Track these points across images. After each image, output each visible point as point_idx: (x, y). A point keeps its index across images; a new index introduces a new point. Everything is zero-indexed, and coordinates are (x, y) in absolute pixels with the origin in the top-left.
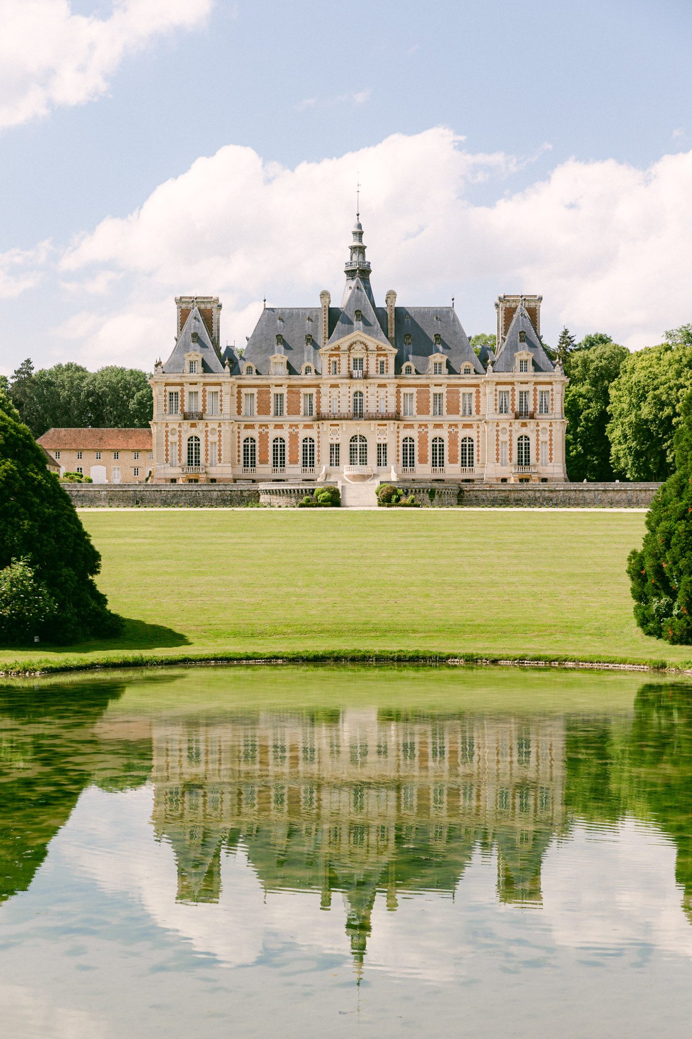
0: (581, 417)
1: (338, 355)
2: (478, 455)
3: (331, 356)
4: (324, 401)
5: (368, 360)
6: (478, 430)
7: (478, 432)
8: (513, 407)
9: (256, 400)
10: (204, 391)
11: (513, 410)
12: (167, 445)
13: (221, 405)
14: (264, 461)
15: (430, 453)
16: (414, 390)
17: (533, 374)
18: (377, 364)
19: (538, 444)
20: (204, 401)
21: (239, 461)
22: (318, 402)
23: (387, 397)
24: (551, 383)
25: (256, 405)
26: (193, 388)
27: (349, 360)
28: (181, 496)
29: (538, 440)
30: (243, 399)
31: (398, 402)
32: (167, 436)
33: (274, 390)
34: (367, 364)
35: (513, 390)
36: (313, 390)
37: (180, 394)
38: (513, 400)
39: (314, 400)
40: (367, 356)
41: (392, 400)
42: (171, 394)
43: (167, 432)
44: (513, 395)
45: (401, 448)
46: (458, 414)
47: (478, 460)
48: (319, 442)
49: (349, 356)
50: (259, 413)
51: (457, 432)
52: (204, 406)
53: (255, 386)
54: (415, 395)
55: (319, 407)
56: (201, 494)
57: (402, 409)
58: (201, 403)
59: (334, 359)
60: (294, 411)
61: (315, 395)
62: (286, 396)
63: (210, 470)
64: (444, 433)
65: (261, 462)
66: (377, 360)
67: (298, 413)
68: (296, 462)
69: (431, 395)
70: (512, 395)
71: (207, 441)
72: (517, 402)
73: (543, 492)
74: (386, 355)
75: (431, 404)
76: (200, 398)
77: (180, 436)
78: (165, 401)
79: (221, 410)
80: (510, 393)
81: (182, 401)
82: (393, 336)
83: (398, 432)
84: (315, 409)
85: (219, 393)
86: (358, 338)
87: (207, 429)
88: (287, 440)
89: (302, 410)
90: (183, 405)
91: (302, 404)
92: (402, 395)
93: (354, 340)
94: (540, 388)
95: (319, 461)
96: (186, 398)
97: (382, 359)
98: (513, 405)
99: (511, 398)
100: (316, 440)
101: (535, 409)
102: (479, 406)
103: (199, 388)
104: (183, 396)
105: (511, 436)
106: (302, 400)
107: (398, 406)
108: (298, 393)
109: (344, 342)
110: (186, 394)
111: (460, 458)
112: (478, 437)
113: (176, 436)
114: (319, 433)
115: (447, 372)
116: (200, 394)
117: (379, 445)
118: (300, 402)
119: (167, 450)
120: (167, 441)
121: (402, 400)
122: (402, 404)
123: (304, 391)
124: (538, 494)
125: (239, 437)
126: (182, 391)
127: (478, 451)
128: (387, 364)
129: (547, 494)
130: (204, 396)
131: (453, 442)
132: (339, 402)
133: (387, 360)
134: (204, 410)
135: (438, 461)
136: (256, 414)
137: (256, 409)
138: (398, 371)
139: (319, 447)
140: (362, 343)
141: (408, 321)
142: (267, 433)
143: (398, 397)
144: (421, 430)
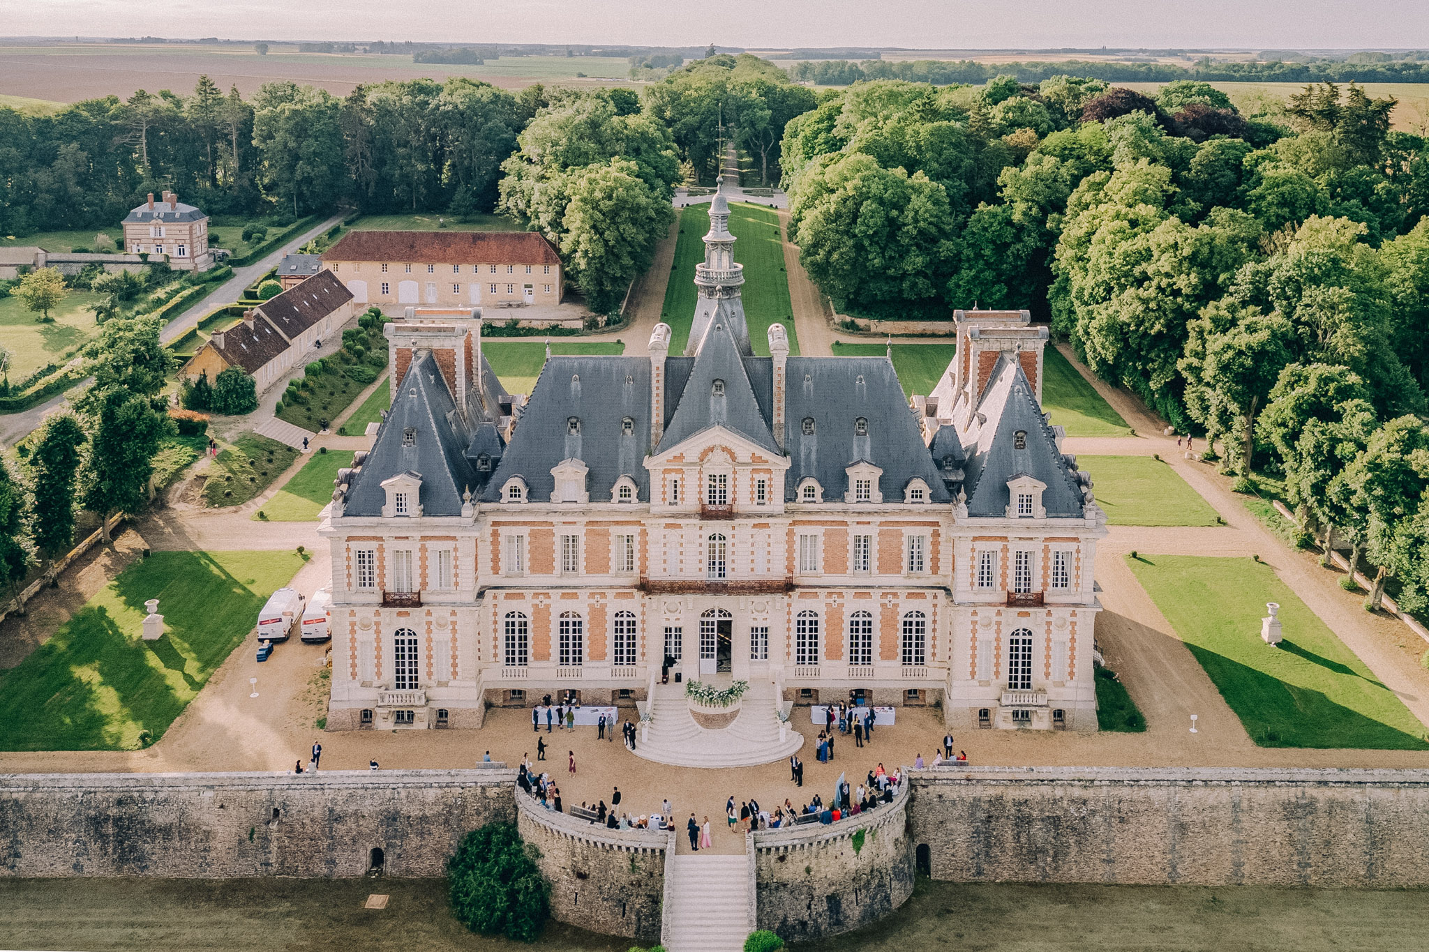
0: (1009, 253)
1: (681, 471)
2: (934, 646)
3: (666, 471)
4: (654, 552)
5: (735, 479)
6: (935, 601)
7: (935, 606)
8: (1004, 580)
9: (527, 547)
10: (423, 549)
11: (1004, 585)
12: (353, 648)
13: (456, 575)
14: (543, 656)
15: (846, 642)
16: (819, 530)
17: (1043, 521)
18: (752, 486)
19: (1048, 648)
20: (424, 567)
21: (496, 655)
22: (644, 551)
23: (769, 545)
24: (1076, 539)
25: (527, 556)
26: (402, 546)
27: (700, 479)
28: (363, 797)
29: (1048, 640)
30: (503, 546)
31: (790, 551)
32: (353, 631)
33: (560, 531)
34: (735, 486)
35: (1005, 550)
36: (634, 530)
37: (376, 554)
38: (1005, 567)
39: (636, 546)
40: (735, 472)
41: (780, 551)
42: (361, 555)
43: (353, 624)
44: (1005, 559)
45: (794, 633)
46: (899, 572)
47: (934, 654)
48: (644, 619)
49: (700, 472)
50: (533, 569)
51: (896, 605)
52: (424, 576)
53: (525, 523)
54: (821, 539)
55: (644, 559)
56: (403, 794)
57: (797, 563)
58: (417, 572)
59: (673, 476)
60: (599, 564)
61: (637, 539)
62: (582, 540)
63: (435, 693)
64: (873, 605)
65: (538, 657)
66: (752, 479)
67: (605, 568)
68: (602, 657)
69: (851, 540)
70: (1002, 559)
71: (429, 640)
72: (1011, 572)
73: (1069, 788)
74: (769, 471)
75: (851, 555)
76: (416, 563)
77: (378, 632)
78: (348, 567)
79: (457, 584)
80: (1000, 555)
81: (382, 567)
82: (783, 421)
83: (789, 605)
84: (636, 564)
85: (453, 554)
86: (717, 442)
87: (429, 618)
88: (585, 619)
89: (612, 564)
90: (382, 576)
91: (612, 555)
92: (797, 539)
93: (711, 444)
94: (1054, 547)
95: (643, 654)
96: (389, 563)
97: (762, 476)
98: (1004, 575)
99: (1000, 563)
100: (639, 616)
101: (1045, 584)
102: (938, 559)
103: (414, 546)
104: (382, 559)
105: (998, 632)
106: (612, 547)
107: (790, 559)
108: (607, 534)
109: (691, 448)
110: (389, 555)
111: (900, 650)
112: (935, 614)
113: (372, 631)
114: (643, 606)
115: (880, 499)
116: (416, 555)
117: (754, 629)
118: (609, 551)
119: (354, 657)
120: (353, 640)
121: (797, 547)
122: (797, 555)
123: (615, 530)
124: (1059, 792)
125: (495, 614)
126: (381, 549)
127: (934, 638)
128: (770, 486)
129: (1077, 792)
130: (423, 559)
131: (888, 622)
133: (771, 479)
134: (424, 584)
135: (861, 652)
136: (527, 571)
137: (527, 564)
138: (790, 497)
139: (644, 626)
140: (724, 449)
141: (808, 387)
142: (548, 606)
143: (790, 543)
144: (831, 601)
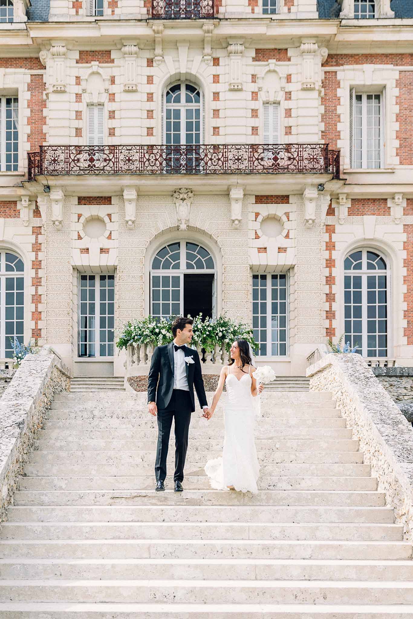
16: (388, 74)
22: (36, 120)
36: (17, 77)
45: (339, 289)
48: (37, 265)
54: (392, 94)
57: (344, 145)
83: (330, 229)
84: (24, 149)
100: (28, 258)
107: (329, 132)
114: (37, 231)
117: (260, 276)
121: (343, 111)
122: (343, 129)
132: (112, 115)
139: (37, 282)
